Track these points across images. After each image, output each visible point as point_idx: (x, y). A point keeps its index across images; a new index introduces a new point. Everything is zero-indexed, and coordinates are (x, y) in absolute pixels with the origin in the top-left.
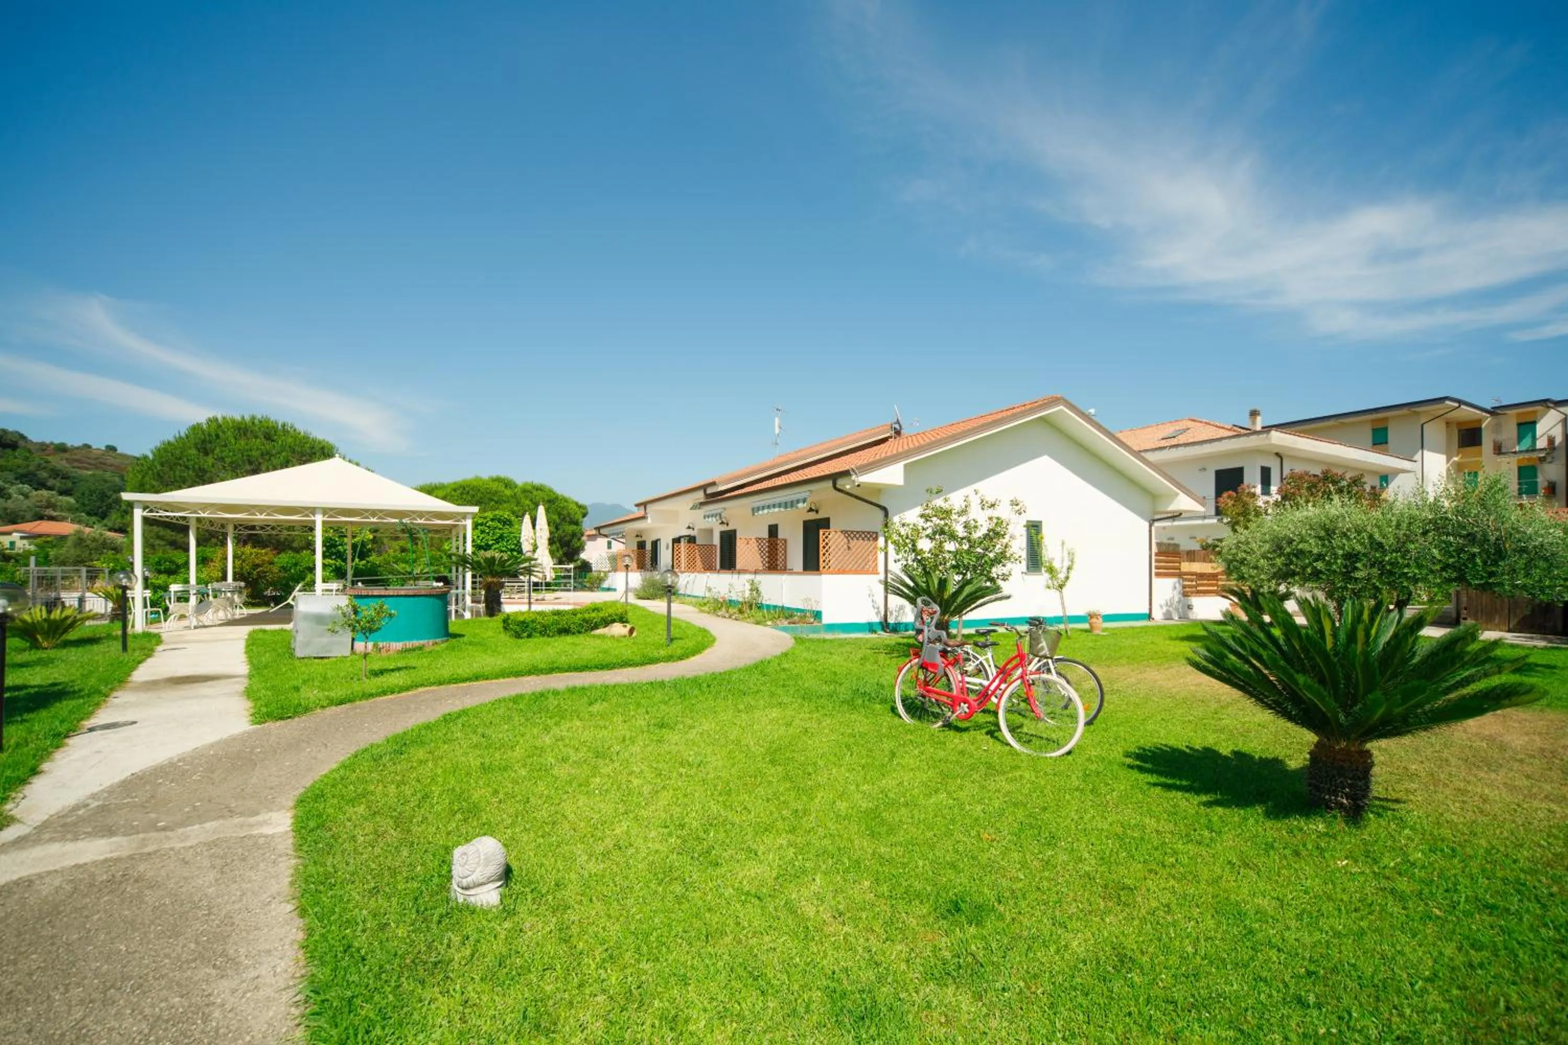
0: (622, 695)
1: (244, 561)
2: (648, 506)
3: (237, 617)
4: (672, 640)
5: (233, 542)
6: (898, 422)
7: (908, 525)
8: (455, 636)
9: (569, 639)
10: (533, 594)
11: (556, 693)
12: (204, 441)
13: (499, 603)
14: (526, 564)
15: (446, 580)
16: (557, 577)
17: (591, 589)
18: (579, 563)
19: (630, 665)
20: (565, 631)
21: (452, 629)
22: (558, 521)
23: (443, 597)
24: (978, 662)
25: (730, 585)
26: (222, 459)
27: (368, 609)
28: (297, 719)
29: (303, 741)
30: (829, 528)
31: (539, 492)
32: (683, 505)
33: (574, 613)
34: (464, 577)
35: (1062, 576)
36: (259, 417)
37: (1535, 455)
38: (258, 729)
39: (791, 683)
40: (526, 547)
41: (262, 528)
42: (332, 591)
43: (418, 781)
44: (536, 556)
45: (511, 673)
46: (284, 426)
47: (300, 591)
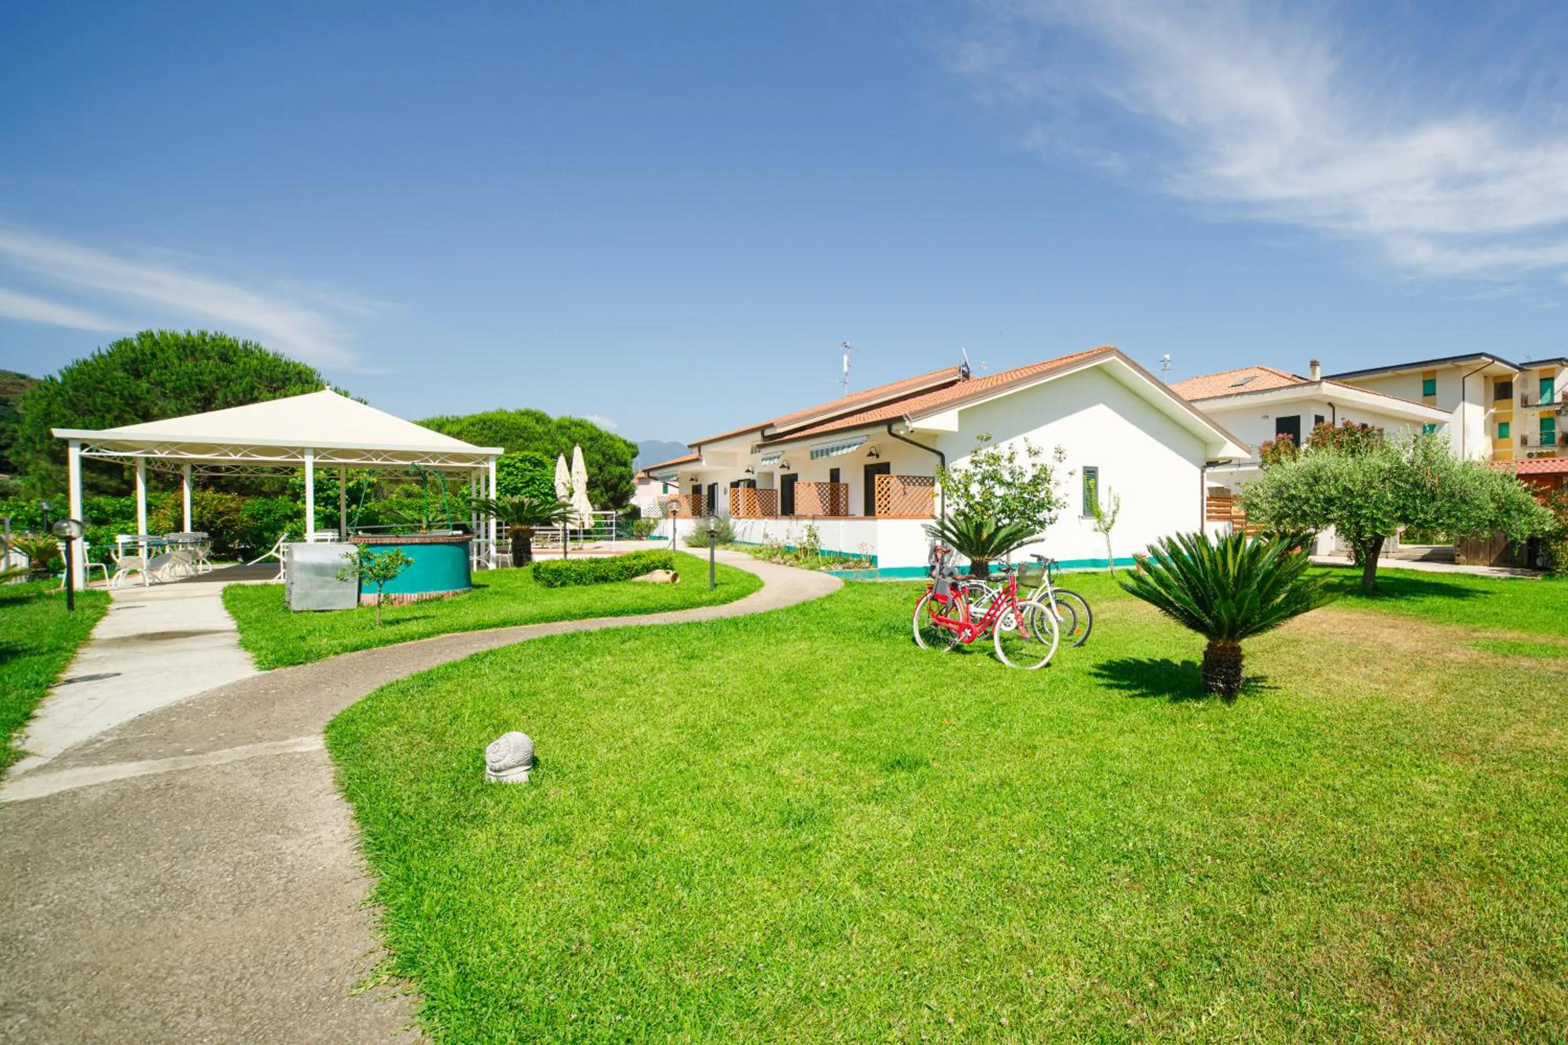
0: (657, 635)
1: (204, 508)
2: (703, 448)
3: (201, 573)
4: (716, 585)
5: (190, 487)
6: (966, 365)
7: (960, 471)
8: (478, 587)
9: (607, 587)
10: (569, 544)
11: (588, 634)
12: (134, 361)
13: (529, 553)
14: (561, 510)
15: (466, 530)
16: (597, 524)
17: (639, 538)
18: (628, 509)
19: (670, 610)
20: (604, 579)
21: (474, 580)
22: (602, 461)
23: (464, 545)
24: (990, 595)
25: (788, 531)
26: (162, 384)
27: (381, 557)
28: (309, 664)
29: (321, 682)
30: (888, 473)
31: (578, 428)
32: (743, 446)
33: (613, 561)
34: (487, 525)
35: (1108, 520)
36: (211, 333)
37: (1552, 408)
38: (268, 675)
39: (827, 620)
40: (561, 491)
41: (228, 470)
42: (326, 540)
43: (448, 706)
44: (572, 502)
45: (542, 619)
46: (245, 345)
47: (284, 541)
